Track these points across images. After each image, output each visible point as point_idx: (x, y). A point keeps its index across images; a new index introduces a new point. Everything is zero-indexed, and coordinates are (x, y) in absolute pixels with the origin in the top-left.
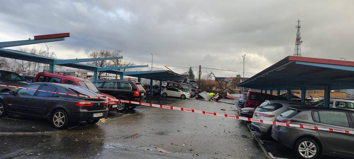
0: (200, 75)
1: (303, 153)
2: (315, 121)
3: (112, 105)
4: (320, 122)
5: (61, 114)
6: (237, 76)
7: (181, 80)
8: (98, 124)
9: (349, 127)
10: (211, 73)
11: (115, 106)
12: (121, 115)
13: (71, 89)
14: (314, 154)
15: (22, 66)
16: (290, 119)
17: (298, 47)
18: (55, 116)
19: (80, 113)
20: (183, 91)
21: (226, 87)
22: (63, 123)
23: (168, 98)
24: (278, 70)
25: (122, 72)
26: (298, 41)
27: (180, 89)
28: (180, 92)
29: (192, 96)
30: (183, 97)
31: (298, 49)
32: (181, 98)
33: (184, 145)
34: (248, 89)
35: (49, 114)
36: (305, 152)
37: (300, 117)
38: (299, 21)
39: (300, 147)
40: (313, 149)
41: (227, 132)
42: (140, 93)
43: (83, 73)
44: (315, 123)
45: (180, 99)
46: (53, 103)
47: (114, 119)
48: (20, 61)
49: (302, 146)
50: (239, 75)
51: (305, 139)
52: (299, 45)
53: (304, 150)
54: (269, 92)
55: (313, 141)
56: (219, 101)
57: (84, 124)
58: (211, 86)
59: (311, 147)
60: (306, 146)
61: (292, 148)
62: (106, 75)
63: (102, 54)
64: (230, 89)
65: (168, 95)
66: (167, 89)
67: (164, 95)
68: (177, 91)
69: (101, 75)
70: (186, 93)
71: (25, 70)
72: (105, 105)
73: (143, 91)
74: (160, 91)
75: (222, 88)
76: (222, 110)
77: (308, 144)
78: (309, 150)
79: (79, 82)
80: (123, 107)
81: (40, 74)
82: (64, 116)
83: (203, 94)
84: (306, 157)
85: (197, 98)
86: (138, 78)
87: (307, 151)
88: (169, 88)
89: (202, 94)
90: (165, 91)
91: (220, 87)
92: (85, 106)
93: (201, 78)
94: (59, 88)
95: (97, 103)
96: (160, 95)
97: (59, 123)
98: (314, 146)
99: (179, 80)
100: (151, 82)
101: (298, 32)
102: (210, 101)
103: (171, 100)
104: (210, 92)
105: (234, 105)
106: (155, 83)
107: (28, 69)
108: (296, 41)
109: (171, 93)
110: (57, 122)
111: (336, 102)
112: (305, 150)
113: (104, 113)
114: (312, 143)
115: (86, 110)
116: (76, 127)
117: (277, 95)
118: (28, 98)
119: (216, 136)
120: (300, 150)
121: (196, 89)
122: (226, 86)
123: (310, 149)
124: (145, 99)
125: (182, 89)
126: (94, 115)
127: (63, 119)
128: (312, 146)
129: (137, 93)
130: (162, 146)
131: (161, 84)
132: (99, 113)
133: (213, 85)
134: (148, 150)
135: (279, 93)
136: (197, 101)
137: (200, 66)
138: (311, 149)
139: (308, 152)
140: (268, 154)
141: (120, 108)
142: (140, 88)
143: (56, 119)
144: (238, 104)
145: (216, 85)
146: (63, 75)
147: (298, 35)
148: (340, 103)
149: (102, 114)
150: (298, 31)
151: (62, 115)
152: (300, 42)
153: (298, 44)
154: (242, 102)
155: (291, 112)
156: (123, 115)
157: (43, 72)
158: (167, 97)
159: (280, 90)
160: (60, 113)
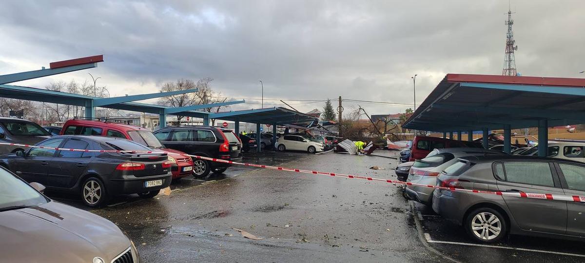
0: (340, 113)
1: (480, 232)
2: (497, 179)
3: (183, 167)
4: (506, 180)
5: (95, 184)
6: (407, 111)
7: (308, 123)
8: (157, 198)
9: (555, 187)
10: (360, 109)
11: (189, 169)
12: (200, 183)
13: (110, 144)
14: (498, 233)
15: (57, 112)
16: (458, 177)
17: (509, 57)
18: (86, 187)
19: (124, 181)
20: (312, 141)
21: (385, 131)
22: (98, 198)
23: (286, 153)
24: (445, 98)
25: (208, 114)
26: (510, 46)
27: (306, 137)
28: (306, 142)
29: (326, 149)
30: (311, 150)
31: (510, 61)
32: (307, 152)
33: (287, 226)
34: (425, 132)
35: (76, 185)
36: (482, 230)
37: (473, 174)
38: (510, 13)
39: (473, 223)
40: (496, 225)
41: (367, 203)
42: (230, 146)
43: (152, 119)
44: (498, 182)
45: (306, 154)
46: (81, 167)
47: (186, 189)
48: (53, 105)
49: (478, 221)
50: (410, 109)
51: (482, 209)
52: (512, 54)
53: (480, 226)
54: (455, 137)
55: (495, 211)
56: (371, 154)
57: (136, 198)
58: (361, 130)
59: (491, 222)
60: (483, 220)
61: (461, 224)
62: (188, 120)
63: (181, 86)
64: (393, 134)
65: (287, 148)
66: (286, 138)
67: (281, 149)
68: (301, 140)
69: (182, 120)
70: (317, 143)
71: (61, 117)
72: (165, 167)
73: (236, 143)
74: (273, 142)
75: (380, 133)
76: (372, 168)
77: (488, 217)
78: (489, 228)
79: (129, 133)
80: (203, 169)
81: (69, 123)
82: (99, 188)
83: (345, 144)
84: (484, 238)
85: (335, 152)
86: (234, 122)
87: (485, 229)
88: (288, 137)
89: (342, 144)
90: (282, 141)
91: (376, 130)
92: (131, 171)
93: (343, 117)
94: (90, 143)
95: (152, 165)
96: (274, 149)
97: (92, 198)
98: (497, 220)
99: (305, 123)
100: (258, 128)
101: (509, 31)
102: (356, 154)
103: (291, 156)
104: (356, 139)
105: (396, 159)
106: (266, 129)
107: (66, 115)
108: (507, 48)
109: (291, 145)
110: (89, 197)
111: (565, 147)
112: (482, 228)
113: (164, 180)
114: (493, 215)
115: (133, 177)
116: (122, 203)
117: (449, 138)
118: (44, 162)
119: (347, 210)
120: (475, 228)
121: (335, 137)
122: (386, 129)
123: (491, 226)
124: (240, 155)
125: (311, 138)
126: (148, 183)
127: (98, 192)
128: (494, 219)
129: (225, 146)
130: (251, 229)
131: (275, 129)
132: (156, 181)
133: (364, 129)
134: (226, 234)
135: (471, 137)
136: (336, 156)
137: (340, 97)
138: (493, 225)
139: (487, 231)
140: (424, 237)
141: (199, 171)
142: (231, 137)
143: (87, 192)
144: (400, 158)
145: (369, 128)
146: (105, 122)
147: (509, 37)
148: (573, 149)
149: (161, 182)
150: (510, 29)
151: (96, 186)
152: (513, 49)
153: (510, 53)
154: (405, 155)
155: (459, 165)
156: (203, 182)
157: (74, 120)
158: (286, 151)
159: (473, 132)
160: (92, 182)
